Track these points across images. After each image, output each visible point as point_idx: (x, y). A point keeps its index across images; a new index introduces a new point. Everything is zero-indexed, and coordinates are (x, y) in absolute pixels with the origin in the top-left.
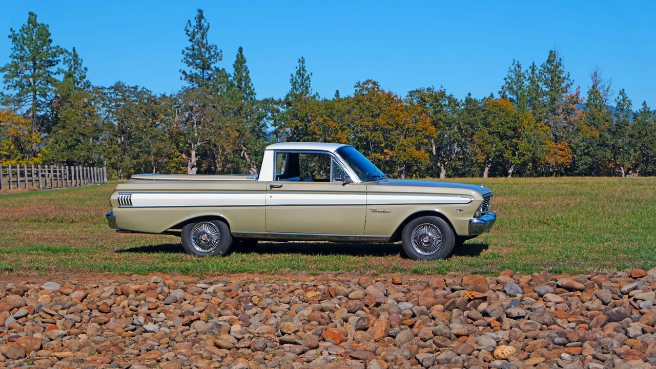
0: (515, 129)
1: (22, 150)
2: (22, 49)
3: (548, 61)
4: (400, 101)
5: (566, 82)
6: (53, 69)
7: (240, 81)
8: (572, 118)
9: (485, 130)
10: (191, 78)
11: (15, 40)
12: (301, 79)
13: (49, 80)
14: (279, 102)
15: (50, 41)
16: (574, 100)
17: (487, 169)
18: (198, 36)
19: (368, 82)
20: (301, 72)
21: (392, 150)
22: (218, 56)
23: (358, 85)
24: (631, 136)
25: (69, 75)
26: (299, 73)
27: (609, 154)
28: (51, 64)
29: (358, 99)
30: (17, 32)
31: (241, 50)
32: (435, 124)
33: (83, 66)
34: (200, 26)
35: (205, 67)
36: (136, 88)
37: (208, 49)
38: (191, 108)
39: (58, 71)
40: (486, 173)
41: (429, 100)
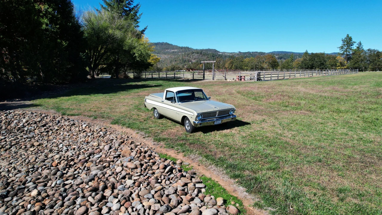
1: (342, 65)
2: (344, 43)
6: (352, 47)
11: (343, 41)
13: (351, 49)
15: (352, 40)
25: (358, 48)
28: (352, 45)
30: (344, 39)
33: (362, 45)
36: (374, 50)
39: (354, 47)
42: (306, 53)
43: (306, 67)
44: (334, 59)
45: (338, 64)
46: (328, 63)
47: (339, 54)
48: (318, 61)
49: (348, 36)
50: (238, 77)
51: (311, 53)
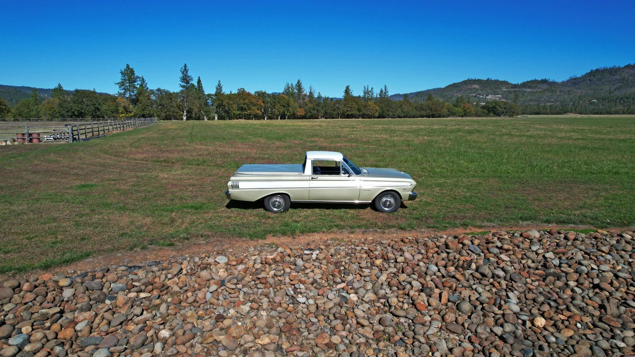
0: (288, 104)
1: (126, 111)
2: (125, 76)
3: (298, 83)
4: (252, 95)
5: (303, 90)
6: (136, 83)
7: (199, 88)
8: (305, 101)
9: (279, 104)
10: (183, 86)
11: (122, 73)
12: (219, 88)
13: (135, 87)
14: (213, 95)
15: (134, 74)
16: (305, 95)
18: (185, 73)
19: (242, 88)
20: (219, 85)
21: (250, 110)
22: (192, 79)
23: (239, 90)
24: (322, 107)
25: (141, 85)
26: (218, 85)
27: (316, 112)
28: (135, 82)
29: (239, 94)
30: (123, 71)
31: (199, 77)
32: (263, 102)
33: (146, 82)
34: (185, 69)
35: (188, 83)
36: (165, 90)
37: (189, 77)
38: (184, 97)
39: (137, 84)
40: (279, 118)
41: (261, 95)
42: (59, 90)
43: (70, 114)
44: (115, 101)
45: (121, 109)
46: (104, 107)
47: (120, 94)
48: (89, 103)
49: (128, 66)
50: (20, 136)
51: (74, 90)
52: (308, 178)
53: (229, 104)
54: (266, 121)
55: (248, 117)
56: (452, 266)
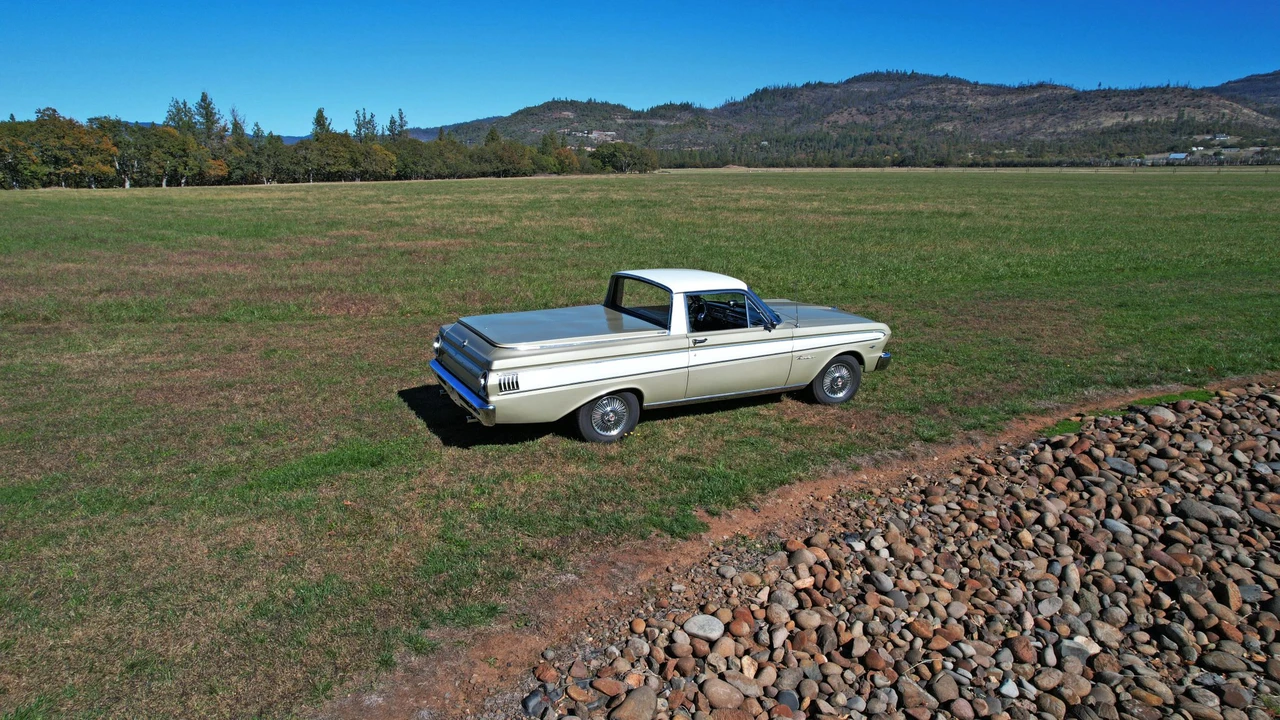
0: (184, 150)
3: (202, 100)
4: (81, 126)
5: (217, 116)
8: (225, 142)
9: (159, 150)
16: (225, 129)
17: (165, 180)
19: (48, 109)
21: (80, 164)
23: (39, 112)
24: (269, 156)
27: (255, 169)
29: (41, 122)
32: (116, 145)
40: (164, 183)
41: (108, 127)
52: (686, 343)
53: (15, 148)
54: (127, 192)
55: (77, 182)
56: (1138, 514)
